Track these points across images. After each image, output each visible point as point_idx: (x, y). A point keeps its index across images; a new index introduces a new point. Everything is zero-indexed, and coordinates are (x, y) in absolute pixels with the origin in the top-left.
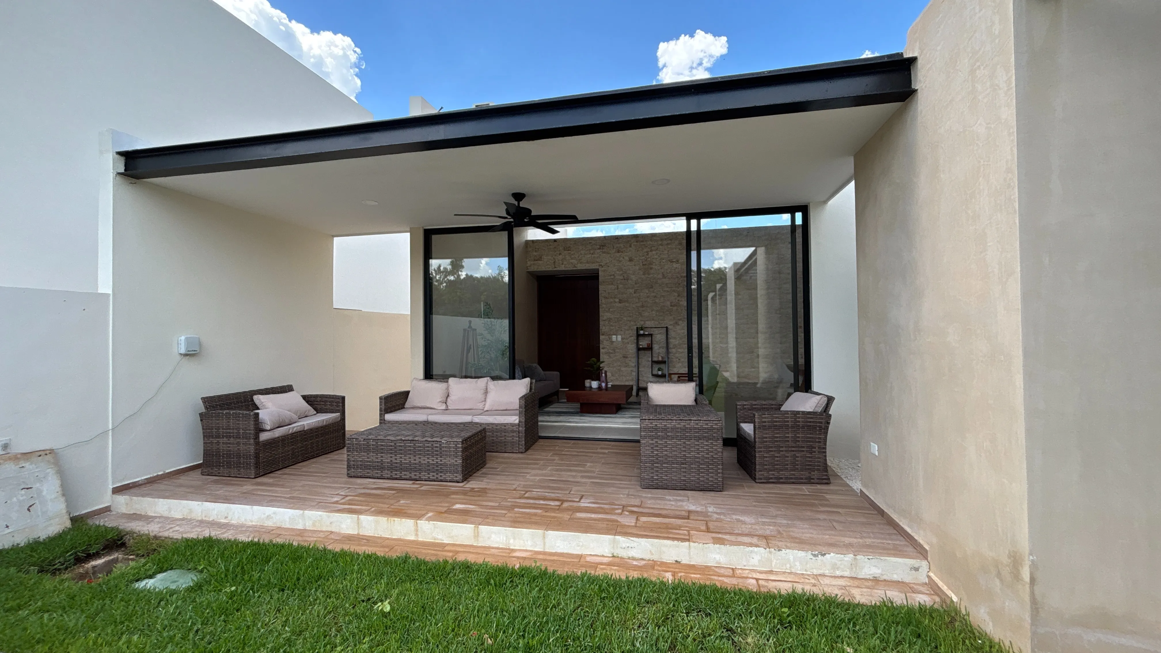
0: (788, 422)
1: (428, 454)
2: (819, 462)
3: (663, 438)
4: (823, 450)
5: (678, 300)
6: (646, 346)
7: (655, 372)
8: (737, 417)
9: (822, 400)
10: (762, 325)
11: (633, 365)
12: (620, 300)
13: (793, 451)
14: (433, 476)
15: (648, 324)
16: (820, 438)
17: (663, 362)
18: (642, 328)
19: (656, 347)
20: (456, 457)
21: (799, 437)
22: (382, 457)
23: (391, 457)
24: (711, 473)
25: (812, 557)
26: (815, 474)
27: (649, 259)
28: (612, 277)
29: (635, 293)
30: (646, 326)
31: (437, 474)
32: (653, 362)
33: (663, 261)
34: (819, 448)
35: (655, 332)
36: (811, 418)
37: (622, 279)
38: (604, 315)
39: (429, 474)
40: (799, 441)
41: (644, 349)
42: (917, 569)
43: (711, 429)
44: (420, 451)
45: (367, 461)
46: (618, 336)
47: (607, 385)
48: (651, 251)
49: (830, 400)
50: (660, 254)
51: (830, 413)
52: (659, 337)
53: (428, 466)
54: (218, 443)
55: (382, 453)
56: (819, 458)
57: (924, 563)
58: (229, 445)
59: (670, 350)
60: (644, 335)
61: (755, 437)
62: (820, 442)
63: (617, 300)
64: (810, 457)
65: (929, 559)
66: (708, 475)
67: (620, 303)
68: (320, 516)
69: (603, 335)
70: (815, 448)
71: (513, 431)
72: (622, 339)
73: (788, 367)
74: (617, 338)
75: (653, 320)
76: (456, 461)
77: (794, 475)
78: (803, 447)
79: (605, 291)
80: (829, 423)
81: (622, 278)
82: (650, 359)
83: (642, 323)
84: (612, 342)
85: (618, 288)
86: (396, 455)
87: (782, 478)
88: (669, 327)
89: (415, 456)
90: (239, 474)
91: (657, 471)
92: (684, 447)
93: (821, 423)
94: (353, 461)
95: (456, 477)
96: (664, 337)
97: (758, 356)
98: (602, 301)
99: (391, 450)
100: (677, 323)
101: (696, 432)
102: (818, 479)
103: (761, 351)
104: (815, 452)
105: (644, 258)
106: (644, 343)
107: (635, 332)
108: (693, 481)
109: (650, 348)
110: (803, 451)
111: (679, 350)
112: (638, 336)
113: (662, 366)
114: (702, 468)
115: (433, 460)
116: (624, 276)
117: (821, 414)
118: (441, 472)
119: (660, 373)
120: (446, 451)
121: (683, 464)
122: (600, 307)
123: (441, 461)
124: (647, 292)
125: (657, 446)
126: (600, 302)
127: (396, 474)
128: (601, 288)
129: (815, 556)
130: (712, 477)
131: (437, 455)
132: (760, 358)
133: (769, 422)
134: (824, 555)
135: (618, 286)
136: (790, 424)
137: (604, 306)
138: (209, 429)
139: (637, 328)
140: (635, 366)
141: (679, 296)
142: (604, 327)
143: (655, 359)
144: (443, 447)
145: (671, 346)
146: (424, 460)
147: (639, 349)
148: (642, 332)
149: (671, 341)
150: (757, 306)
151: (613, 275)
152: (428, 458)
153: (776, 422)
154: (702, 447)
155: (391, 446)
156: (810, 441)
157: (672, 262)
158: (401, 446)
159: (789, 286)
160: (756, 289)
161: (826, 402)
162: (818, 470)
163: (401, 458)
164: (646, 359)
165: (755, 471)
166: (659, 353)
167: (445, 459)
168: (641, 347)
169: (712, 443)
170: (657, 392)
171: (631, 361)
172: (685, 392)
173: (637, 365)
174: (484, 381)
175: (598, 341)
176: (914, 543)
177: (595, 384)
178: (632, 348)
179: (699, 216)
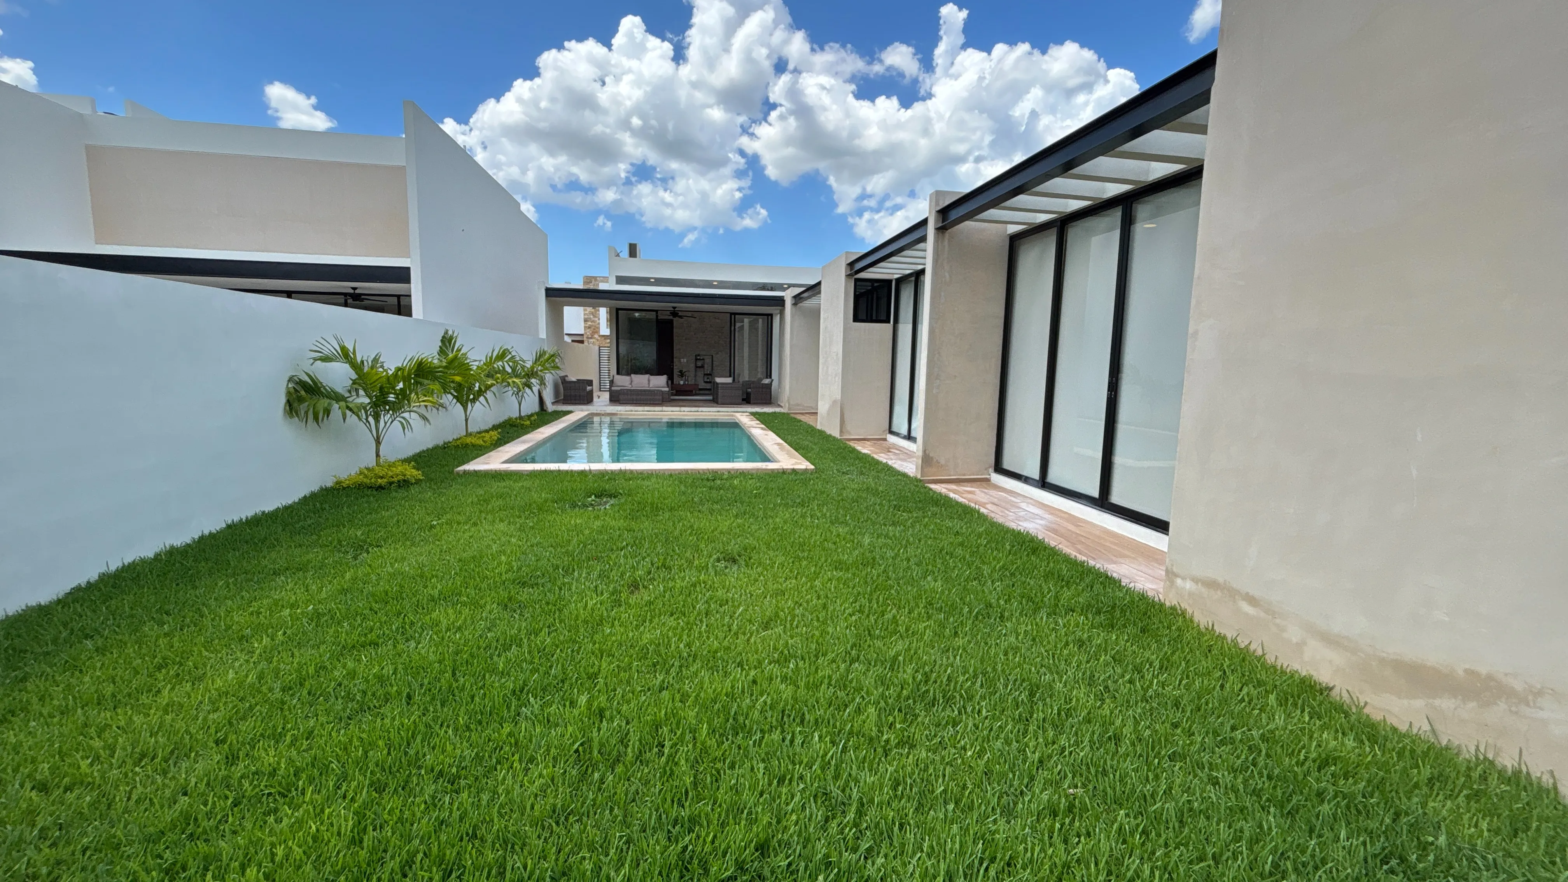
0: (762, 386)
1: (650, 395)
2: (767, 397)
3: (728, 390)
4: (769, 394)
5: (719, 340)
8: (746, 387)
9: (771, 380)
11: (693, 376)
12: (686, 338)
15: (702, 353)
17: (710, 375)
18: (699, 355)
19: (706, 366)
20: (659, 396)
21: (762, 391)
25: (760, 409)
26: (768, 401)
28: (681, 324)
29: (695, 334)
32: (705, 375)
33: (711, 318)
35: (705, 357)
36: (767, 385)
37: (687, 326)
38: (676, 347)
39: (650, 402)
41: (699, 367)
43: (741, 388)
44: (646, 395)
45: (627, 398)
46: (685, 359)
47: (689, 382)
49: (773, 380)
51: (772, 383)
52: (708, 360)
53: (650, 399)
54: (569, 392)
55: (632, 396)
57: (782, 409)
58: (574, 393)
59: (714, 368)
60: (700, 359)
61: (750, 392)
62: (767, 392)
63: (684, 338)
64: (765, 396)
67: (686, 340)
68: (631, 408)
69: (675, 358)
70: (765, 393)
71: (665, 393)
72: (687, 361)
75: (705, 350)
76: (660, 398)
77: (759, 401)
79: (677, 332)
80: (771, 386)
82: (702, 373)
83: (698, 352)
84: (681, 362)
85: (684, 331)
86: (638, 397)
87: (755, 401)
88: (713, 355)
90: (578, 402)
91: (723, 400)
92: (733, 392)
93: (769, 386)
94: (620, 398)
95: (660, 402)
96: (710, 361)
99: (636, 395)
100: (717, 353)
101: (736, 389)
102: (765, 402)
103: (759, 370)
104: (767, 395)
106: (699, 364)
107: (694, 358)
108: (733, 402)
109: (702, 367)
110: (762, 394)
111: (719, 368)
112: (696, 359)
113: (709, 377)
114: (736, 398)
115: (652, 397)
116: (688, 324)
117: (770, 384)
118: (654, 402)
119: (706, 380)
120: (656, 394)
121: (731, 397)
122: (674, 341)
124: (701, 334)
125: (724, 392)
127: (638, 402)
128: (674, 330)
130: (739, 401)
131: (653, 395)
133: (756, 386)
137: (676, 341)
138: (565, 387)
139: (696, 355)
141: (719, 338)
142: (676, 354)
143: (705, 373)
145: (712, 365)
146: (648, 397)
147: (697, 367)
148: (699, 357)
149: (714, 363)
151: (681, 322)
152: (650, 397)
153: (758, 386)
154: (738, 393)
155: (636, 393)
158: (640, 394)
162: (766, 399)
163: (640, 397)
164: (700, 373)
165: (748, 400)
166: (706, 369)
167: (655, 397)
169: (740, 392)
170: (719, 380)
171: (692, 374)
172: (729, 380)
173: (695, 376)
174: (647, 376)
175: (673, 362)
176: (781, 407)
177: (682, 383)
178: (692, 366)
179: (735, 314)
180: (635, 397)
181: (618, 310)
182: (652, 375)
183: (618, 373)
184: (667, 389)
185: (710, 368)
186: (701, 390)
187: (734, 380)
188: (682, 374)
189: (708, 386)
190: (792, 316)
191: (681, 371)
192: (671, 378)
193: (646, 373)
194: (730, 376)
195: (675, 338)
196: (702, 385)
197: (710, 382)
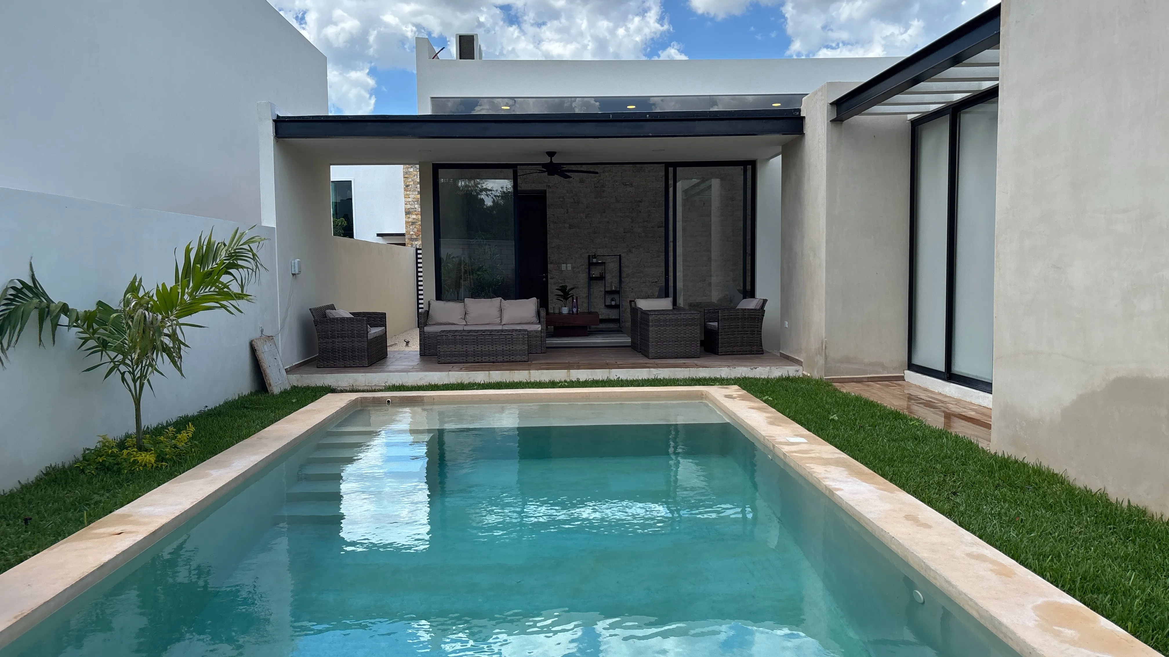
0: (739, 315)
1: (503, 344)
2: (757, 340)
3: (664, 326)
4: (760, 333)
5: (632, 227)
6: (599, 276)
7: (608, 303)
8: (704, 319)
9: (760, 302)
10: (715, 253)
11: (585, 295)
12: (570, 225)
13: (742, 334)
14: (507, 358)
15: (600, 252)
16: (758, 325)
17: (617, 292)
18: (595, 255)
19: (608, 277)
20: (524, 345)
21: (745, 325)
22: (466, 347)
23: (474, 347)
24: (693, 346)
25: (750, 370)
26: (755, 348)
27: (602, 181)
28: (561, 200)
29: (586, 217)
30: (599, 253)
31: (510, 357)
32: (607, 292)
33: (617, 183)
34: (757, 331)
35: (607, 260)
36: (753, 312)
37: (572, 203)
38: (552, 242)
39: (503, 357)
40: (745, 327)
41: (596, 279)
42: (797, 371)
43: (693, 319)
44: (496, 341)
45: (455, 351)
46: (569, 265)
47: (577, 310)
48: (603, 173)
49: (765, 301)
50: (614, 176)
51: (764, 309)
52: (612, 265)
53: (503, 352)
54: (333, 342)
55: (466, 344)
56: (757, 338)
57: (801, 367)
58: (344, 343)
59: (623, 280)
60: (597, 264)
61: (718, 327)
62: (758, 328)
63: (567, 225)
64: (751, 337)
65: (803, 366)
66: (691, 348)
67: (570, 228)
68: (461, 374)
69: (551, 263)
70: (755, 331)
71: (536, 337)
72: (573, 268)
73: (739, 290)
74: (566, 267)
75: (606, 247)
76: (524, 347)
77: (741, 349)
78: (748, 331)
79: (554, 215)
80: (763, 316)
81: (572, 201)
82: (603, 289)
83: (594, 250)
84: (562, 272)
85: (567, 212)
86: (478, 346)
87: (734, 352)
88: (623, 255)
89: (492, 345)
90: (354, 364)
91: (659, 347)
92: (677, 331)
93: (759, 315)
94: (443, 352)
95: (524, 358)
96: (617, 266)
97: (710, 284)
98: (551, 226)
99: (474, 342)
100: (630, 251)
101: (684, 321)
102: (756, 351)
104: (755, 334)
105: (596, 179)
106: (596, 272)
107: (587, 261)
108: (681, 352)
109: (602, 278)
110: (748, 334)
111: (633, 279)
112: (591, 264)
113: (616, 297)
114: (687, 344)
115: (506, 348)
116: (574, 199)
117: (759, 310)
118: (513, 355)
119: (613, 303)
120: (516, 341)
121: (676, 342)
122: (548, 232)
123: (512, 348)
124: (599, 217)
125: (659, 331)
126: (548, 227)
127: (478, 359)
128: (549, 212)
129: (752, 369)
130: (693, 349)
131: (509, 344)
132: (712, 286)
133: (727, 316)
134: (756, 368)
135: (567, 210)
136: (740, 316)
137: (552, 231)
138: (324, 332)
139: (589, 256)
140: (586, 296)
141: (632, 222)
142: (552, 255)
143: (608, 289)
144: (514, 338)
145: (624, 275)
146: (499, 348)
147: (591, 279)
148: (594, 260)
149: (624, 269)
150: (710, 233)
151: (563, 198)
152: (503, 346)
153: (732, 315)
154: (688, 331)
155: (474, 339)
156: (752, 327)
157: (626, 185)
158: (482, 339)
159: (740, 214)
160: (709, 215)
161: (762, 302)
162: (757, 345)
163: (482, 347)
164: (598, 290)
165: (718, 347)
166: (612, 282)
167: (515, 346)
168: (594, 276)
169: (694, 328)
170: (644, 304)
171: (581, 293)
172: (665, 304)
173: (589, 296)
174: (497, 301)
175: (546, 271)
176: (798, 362)
177: (565, 310)
178: (583, 277)
179: (676, 165)
180: (470, 348)
181: (436, 167)
182: (506, 298)
183: (439, 298)
184: (538, 327)
185: (616, 280)
186: (603, 321)
187: (675, 303)
188: (565, 294)
189: (613, 314)
190: (833, 149)
191: (563, 289)
192: (543, 303)
193: (496, 295)
194: (667, 296)
195: (550, 226)
196: (604, 313)
197: (617, 307)
